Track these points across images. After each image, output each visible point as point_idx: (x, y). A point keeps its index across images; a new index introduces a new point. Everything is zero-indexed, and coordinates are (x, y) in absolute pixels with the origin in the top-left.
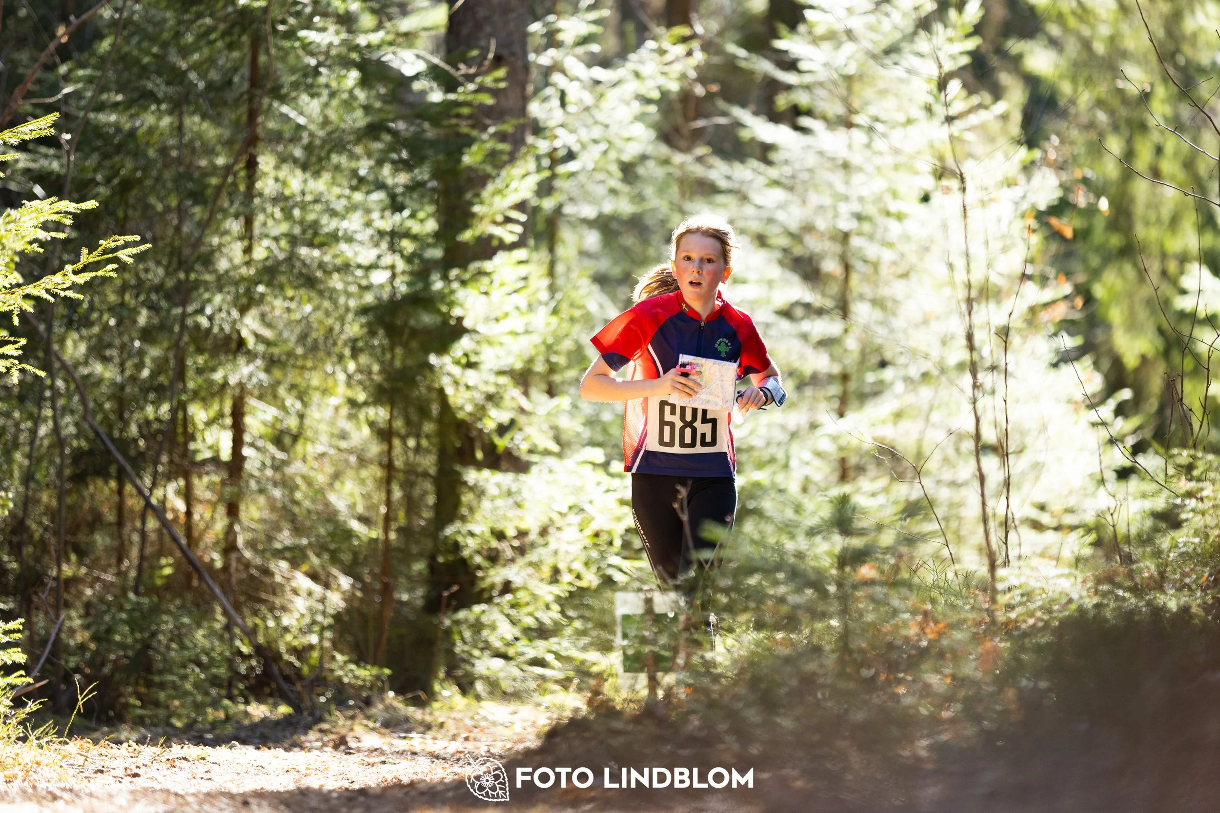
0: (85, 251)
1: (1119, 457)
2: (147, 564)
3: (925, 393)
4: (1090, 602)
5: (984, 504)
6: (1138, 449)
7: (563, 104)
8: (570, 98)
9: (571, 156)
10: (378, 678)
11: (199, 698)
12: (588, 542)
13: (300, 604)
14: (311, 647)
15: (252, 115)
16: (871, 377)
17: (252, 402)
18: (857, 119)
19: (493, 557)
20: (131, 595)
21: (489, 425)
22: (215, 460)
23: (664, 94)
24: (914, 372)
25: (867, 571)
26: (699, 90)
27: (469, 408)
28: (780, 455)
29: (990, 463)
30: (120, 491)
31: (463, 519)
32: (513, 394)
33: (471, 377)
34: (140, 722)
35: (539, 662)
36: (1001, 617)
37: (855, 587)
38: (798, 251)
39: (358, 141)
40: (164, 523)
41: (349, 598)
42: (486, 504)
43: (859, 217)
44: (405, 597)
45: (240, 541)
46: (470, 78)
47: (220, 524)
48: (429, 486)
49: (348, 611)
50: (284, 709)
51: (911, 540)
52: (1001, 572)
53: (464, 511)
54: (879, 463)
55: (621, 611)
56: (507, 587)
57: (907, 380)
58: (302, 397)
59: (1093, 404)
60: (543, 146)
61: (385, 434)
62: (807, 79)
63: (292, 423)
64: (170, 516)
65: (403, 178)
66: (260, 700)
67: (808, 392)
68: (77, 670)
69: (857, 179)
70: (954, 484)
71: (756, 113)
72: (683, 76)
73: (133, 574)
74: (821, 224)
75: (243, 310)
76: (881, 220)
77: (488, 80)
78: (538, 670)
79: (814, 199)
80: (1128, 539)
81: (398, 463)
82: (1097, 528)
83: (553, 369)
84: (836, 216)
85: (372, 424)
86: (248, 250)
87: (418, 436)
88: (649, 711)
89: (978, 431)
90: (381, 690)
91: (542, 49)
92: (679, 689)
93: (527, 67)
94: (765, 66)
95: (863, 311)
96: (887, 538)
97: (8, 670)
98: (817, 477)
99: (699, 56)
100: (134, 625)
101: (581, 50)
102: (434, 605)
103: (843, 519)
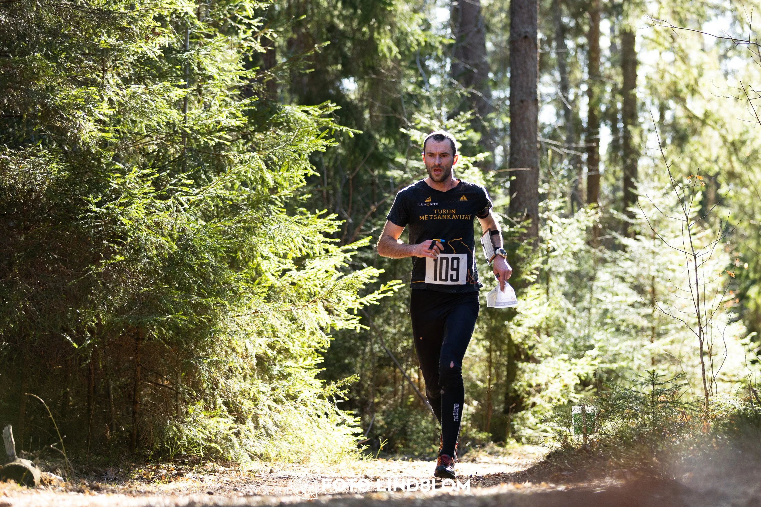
0: (382, 286)
1: (752, 356)
2: (405, 397)
3: (682, 333)
4: (742, 408)
5: (704, 373)
6: (759, 353)
7: (551, 231)
8: (554, 229)
9: (554, 250)
10: (487, 437)
11: (424, 444)
12: (562, 388)
16: (663, 328)
18: (657, 236)
19: (529, 394)
20: (400, 409)
21: (526, 347)
23: (588, 228)
24: (679, 326)
25: (662, 398)
26: (600, 226)
27: (519, 340)
28: (631, 357)
29: (706, 358)
30: (394, 371)
31: (518, 380)
32: (534, 336)
33: (520, 329)
34: (403, 453)
35: (545, 431)
36: (710, 414)
37: (657, 403)
38: (636, 283)
40: (411, 383)
41: (477, 409)
42: (526, 375)
43: (658, 271)
44: (496, 408)
46: (518, 223)
48: (505, 369)
49: (476, 413)
51: (678, 387)
52: (710, 398)
53: (518, 377)
54: (665, 359)
55: (574, 413)
56: (534, 404)
57: (676, 328)
59: (743, 336)
60: (544, 246)
61: (489, 350)
62: (639, 221)
64: (412, 380)
67: (640, 333)
68: (380, 435)
69: (657, 257)
70: (693, 366)
71: (621, 234)
72: (595, 221)
73: (400, 401)
74: (645, 273)
76: (666, 272)
77: (525, 224)
78: (545, 434)
79: (642, 265)
80: (755, 386)
81: (494, 361)
82: (745, 382)
83: (548, 326)
84: (650, 270)
85: (484, 347)
87: (501, 351)
88: (584, 447)
89: (701, 347)
90: (488, 441)
91: (543, 212)
92: (595, 440)
93: (538, 219)
94: (624, 217)
95: (660, 304)
96: (669, 386)
97: (356, 435)
98: (643, 364)
99: (600, 214)
100: (400, 419)
101: (557, 212)
102: (507, 411)
103: (653, 380)
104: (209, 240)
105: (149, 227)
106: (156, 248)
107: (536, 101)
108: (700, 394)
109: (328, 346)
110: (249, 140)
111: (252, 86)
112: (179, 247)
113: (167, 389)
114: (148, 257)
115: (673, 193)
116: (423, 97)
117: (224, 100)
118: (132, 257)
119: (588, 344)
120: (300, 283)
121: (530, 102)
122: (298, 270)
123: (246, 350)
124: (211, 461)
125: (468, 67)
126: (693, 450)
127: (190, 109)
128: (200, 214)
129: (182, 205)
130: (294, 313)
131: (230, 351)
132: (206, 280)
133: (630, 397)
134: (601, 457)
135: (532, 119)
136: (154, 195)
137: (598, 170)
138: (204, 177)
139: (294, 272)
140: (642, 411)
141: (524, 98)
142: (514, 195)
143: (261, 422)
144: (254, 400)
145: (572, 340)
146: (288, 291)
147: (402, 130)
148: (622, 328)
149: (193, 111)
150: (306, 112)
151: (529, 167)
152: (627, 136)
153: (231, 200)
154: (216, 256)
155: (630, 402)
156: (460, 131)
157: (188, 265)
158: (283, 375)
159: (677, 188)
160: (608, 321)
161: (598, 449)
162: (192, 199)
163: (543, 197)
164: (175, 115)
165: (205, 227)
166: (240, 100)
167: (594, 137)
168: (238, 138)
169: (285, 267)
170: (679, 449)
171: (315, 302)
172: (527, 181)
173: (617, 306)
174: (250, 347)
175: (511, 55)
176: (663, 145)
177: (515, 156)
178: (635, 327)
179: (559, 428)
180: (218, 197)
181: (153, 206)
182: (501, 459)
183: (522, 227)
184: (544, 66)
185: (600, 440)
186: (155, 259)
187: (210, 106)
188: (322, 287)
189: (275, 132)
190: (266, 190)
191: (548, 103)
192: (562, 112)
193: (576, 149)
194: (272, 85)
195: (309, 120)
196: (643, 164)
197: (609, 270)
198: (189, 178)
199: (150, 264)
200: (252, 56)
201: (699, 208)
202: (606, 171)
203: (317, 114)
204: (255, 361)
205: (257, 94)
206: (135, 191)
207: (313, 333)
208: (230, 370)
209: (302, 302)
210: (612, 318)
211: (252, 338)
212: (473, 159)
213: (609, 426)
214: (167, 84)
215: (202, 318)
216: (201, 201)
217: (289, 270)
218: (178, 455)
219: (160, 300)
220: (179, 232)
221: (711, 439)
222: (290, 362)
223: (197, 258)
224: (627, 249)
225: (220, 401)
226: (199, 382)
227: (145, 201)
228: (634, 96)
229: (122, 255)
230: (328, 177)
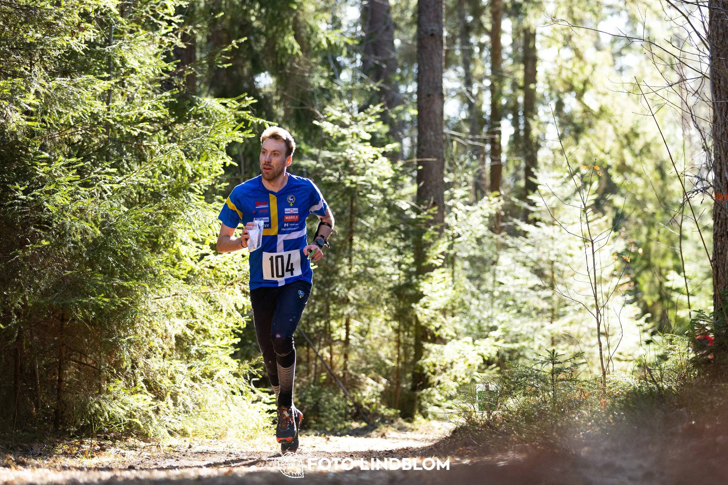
1: (647, 336)
2: (317, 375)
3: (580, 315)
4: (637, 385)
5: (601, 353)
6: (653, 334)
7: (456, 218)
8: (458, 216)
9: (459, 236)
10: (396, 413)
11: (335, 420)
12: (466, 367)
13: (369, 389)
14: (373, 403)
15: (351, 223)
16: (562, 310)
17: (352, 320)
18: (556, 223)
19: (434, 373)
20: (312, 386)
21: (432, 328)
22: (340, 340)
23: (491, 215)
24: (577, 307)
25: (561, 376)
26: (503, 213)
27: (426, 322)
28: (531, 337)
29: (603, 339)
30: (308, 351)
31: (424, 359)
32: (441, 317)
33: (426, 311)
34: (315, 429)
35: (451, 408)
36: (607, 391)
37: (557, 381)
38: (537, 267)
39: (387, 232)
40: (323, 362)
41: (386, 387)
42: (431, 355)
44: (404, 386)
45: (348, 367)
46: (425, 210)
47: (342, 362)
48: (412, 348)
49: (385, 391)
50: (364, 424)
51: (576, 365)
52: (607, 376)
53: (424, 356)
54: (565, 339)
56: (439, 383)
58: (369, 318)
59: (638, 317)
60: (450, 232)
61: (397, 331)
62: (539, 209)
63: (366, 327)
64: (325, 359)
65: (402, 244)
66: (356, 421)
67: (540, 315)
69: (556, 243)
70: (591, 346)
71: (522, 221)
72: (497, 209)
73: (313, 379)
74: (544, 258)
75: (349, 289)
76: (565, 257)
77: (431, 211)
78: (450, 411)
79: (541, 249)
80: (650, 364)
81: (402, 341)
82: (640, 360)
83: (454, 308)
84: (549, 255)
85: (393, 327)
86: (350, 269)
87: (408, 331)
88: (488, 423)
89: (599, 328)
90: (397, 418)
91: (449, 200)
92: (498, 416)
93: (444, 206)
94: (525, 205)
95: (559, 287)
96: (568, 365)
97: (271, 412)
98: (544, 344)
99: (502, 202)
100: (313, 396)
101: (462, 200)
102: (414, 388)
103: (553, 358)
104: (131, 226)
105: (74, 214)
106: (81, 233)
107: (442, 95)
108: (598, 373)
109: (244, 326)
110: (169, 131)
111: (173, 80)
112: (103, 232)
113: (90, 368)
114: (73, 242)
115: (572, 182)
116: (335, 91)
117: (146, 93)
118: (56, 242)
119: (491, 325)
120: (217, 267)
121: (436, 96)
122: (216, 254)
123: (166, 331)
124: (132, 436)
125: (377, 62)
126: (591, 426)
127: (114, 101)
128: (123, 201)
129: (106, 193)
130: (212, 295)
131: (150, 331)
132: (128, 264)
133: (531, 375)
134: (504, 432)
135: (438, 112)
136: (79, 182)
137: (500, 160)
138: (126, 166)
139: (212, 257)
140: (543, 389)
141: (431, 92)
142: (421, 184)
143: (180, 399)
144: (172, 378)
145: (476, 321)
146: (207, 275)
147: (315, 122)
148: (524, 310)
149: (117, 103)
150: (224, 104)
151: (435, 157)
152: (528, 129)
153: (153, 187)
154: (138, 241)
155: (531, 380)
156: (370, 123)
157: (111, 249)
158: (200, 354)
159: (575, 177)
160: (511, 303)
161: (501, 424)
162: (115, 186)
163: (449, 186)
164: (99, 107)
165: (127, 213)
166: (161, 93)
167: (497, 129)
168: (159, 130)
169: (203, 252)
170: (577, 425)
171: (232, 284)
172: (434, 171)
173: (518, 289)
174: (169, 328)
175: (418, 52)
176: (561, 137)
177: (422, 147)
178: (535, 309)
179: (464, 405)
180: (141, 185)
181: (78, 193)
182: (409, 434)
183: (429, 214)
184: (449, 62)
185: (503, 416)
186: (80, 244)
187: (133, 99)
188: (239, 270)
189: (194, 123)
190: (186, 179)
191: (453, 97)
192: (466, 106)
193: (479, 140)
194: (191, 79)
195: (227, 112)
196: (542, 155)
197: (511, 255)
198: (112, 166)
199: (74, 248)
200: (173, 51)
201: (595, 196)
202: (507, 161)
203: (235, 106)
204: (174, 341)
205: (178, 87)
206: (62, 179)
207: (229, 315)
208: (150, 349)
209: (220, 285)
210: (514, 301)
211: (172, 320)
212: (382, 150)
213: (511, 403)
214: (91, 77)
215: (124, 300)
216: (123, 188)
217: (207, 254)
218: (101, 431)
219: (83, 283)
220: (102, 217)
221: (607, 415)
222: (207, 342)
223: (120, 242)
224: (528, 235)
225: (140, 379)
226: (121, 361)
227: (70, 188)
228: (534, 90)
229: (47, 240)
230: (245, 167)
